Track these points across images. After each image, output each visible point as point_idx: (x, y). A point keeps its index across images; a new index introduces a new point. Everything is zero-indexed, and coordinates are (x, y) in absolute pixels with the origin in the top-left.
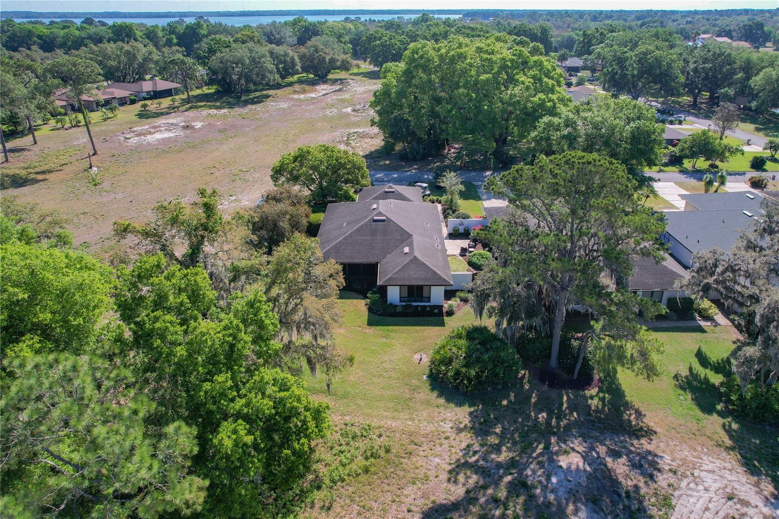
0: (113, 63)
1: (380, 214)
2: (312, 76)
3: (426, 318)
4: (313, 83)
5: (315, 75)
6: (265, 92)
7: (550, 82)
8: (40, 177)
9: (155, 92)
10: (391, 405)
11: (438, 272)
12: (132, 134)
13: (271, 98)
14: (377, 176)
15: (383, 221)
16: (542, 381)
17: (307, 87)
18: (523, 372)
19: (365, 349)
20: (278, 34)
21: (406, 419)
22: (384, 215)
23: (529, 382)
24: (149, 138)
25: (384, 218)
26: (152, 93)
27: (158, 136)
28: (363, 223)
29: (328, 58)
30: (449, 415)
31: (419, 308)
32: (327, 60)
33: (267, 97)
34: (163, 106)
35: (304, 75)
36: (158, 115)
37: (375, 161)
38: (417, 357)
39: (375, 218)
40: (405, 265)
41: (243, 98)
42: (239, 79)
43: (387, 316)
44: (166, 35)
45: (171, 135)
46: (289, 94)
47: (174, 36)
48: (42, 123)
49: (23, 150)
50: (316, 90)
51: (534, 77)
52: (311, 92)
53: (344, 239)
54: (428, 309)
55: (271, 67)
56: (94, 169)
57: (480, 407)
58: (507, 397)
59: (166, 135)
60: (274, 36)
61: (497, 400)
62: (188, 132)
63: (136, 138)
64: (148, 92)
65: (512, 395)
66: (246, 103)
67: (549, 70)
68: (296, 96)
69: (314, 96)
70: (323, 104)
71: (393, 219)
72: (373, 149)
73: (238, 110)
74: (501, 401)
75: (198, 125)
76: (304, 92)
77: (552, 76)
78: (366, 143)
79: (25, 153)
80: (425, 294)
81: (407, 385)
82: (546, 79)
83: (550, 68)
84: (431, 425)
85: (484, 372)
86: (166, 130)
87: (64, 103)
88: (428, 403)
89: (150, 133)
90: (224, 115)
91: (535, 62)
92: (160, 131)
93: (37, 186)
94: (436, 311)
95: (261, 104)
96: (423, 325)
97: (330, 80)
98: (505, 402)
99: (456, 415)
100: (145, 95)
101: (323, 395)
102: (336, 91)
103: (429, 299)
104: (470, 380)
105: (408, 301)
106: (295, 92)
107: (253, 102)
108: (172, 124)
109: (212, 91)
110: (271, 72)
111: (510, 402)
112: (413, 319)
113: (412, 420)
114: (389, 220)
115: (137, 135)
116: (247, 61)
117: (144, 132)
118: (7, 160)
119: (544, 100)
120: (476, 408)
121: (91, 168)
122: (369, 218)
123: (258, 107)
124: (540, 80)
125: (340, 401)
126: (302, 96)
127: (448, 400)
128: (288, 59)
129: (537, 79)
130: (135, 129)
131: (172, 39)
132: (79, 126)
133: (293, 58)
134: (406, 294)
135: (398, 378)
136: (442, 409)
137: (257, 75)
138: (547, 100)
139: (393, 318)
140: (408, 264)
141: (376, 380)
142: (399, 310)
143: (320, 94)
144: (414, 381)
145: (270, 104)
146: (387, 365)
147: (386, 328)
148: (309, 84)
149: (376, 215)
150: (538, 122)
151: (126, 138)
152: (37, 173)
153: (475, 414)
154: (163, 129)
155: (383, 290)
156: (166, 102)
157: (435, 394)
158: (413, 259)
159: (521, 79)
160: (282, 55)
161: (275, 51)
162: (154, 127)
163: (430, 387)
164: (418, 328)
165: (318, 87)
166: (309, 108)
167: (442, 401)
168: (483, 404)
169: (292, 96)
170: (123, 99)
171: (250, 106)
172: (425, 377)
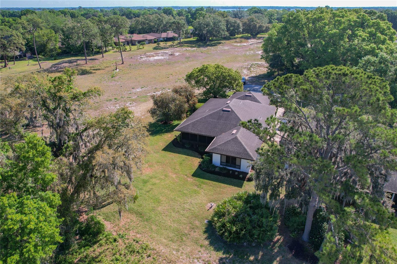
0: (152, 24)
1: (228, 107)
2: (250, 35)
3: (232, 179)
4: (248, 38)
5: (251, 35)
6: (220, 41)
7: (382, 37)
8: (94, 71)
9: (167, 38)
10: (171, 235)
11: (248, 150)
12: (145, 56)
13: (222, 44)
14: (255, 88)
15: (229, 111)
16: (291, 249)
17: (243, 40)
18: (278, 237)
19: (180, 191)
20: (241, 14)
21: (174, 249)
22: (230, 108)
23: (280, 247)
24: (152, 59)
25: (230, 110)
26: (166, 39)
27: (156, 58)
28: (215, 111)
29: (258, 26)
30: (205, 255)
31: (231, 172)
32: (257, 26)
33: (220, 43)
34: (167, 45)
35: (247, 34)
36: (163, 48)
37: (259, 80)
38: (209, 205)
39: (224, 109)
40: (228, 141)
41: (208, 43)
42: (207, 33)
43: (208, 172)
44: (186, 13)
45: (163, 58)
46: (232, 43)
47: (189, 14)
48: (112, 49)
49: (96, 59)
50: (248, 42)
51: (370, 33)
52: (245, 42)
53: (200, 119)
54: (236, 173)
55: (224, 27)
56: (118, 70)
57: (231, 256)
58: (256, 254)
59: (160, 58)
60: (238, 15)
61: (247, 255)
62: (171, 57)
63: (146, 58)
64: (164, 38)
65: (261, 253)
66: (208, 45)
67: (384, 29)
68: (235, 44)
69: (245, 44)
70: (248, 49)
71: (235, 112)
72: (262, 73)
73: (202, 49)
74: (249, 256)
75: (177, 54)
76: (241, 42)
77: (386, 33)
78: (260, 70)
79: (95, 61)
80: (237, 163)
81: (191, 223)
82: (379, 35)
83: (385, 27)
84: (188, 259)
85: (242, 230)
86: (161, 55)
87: (124, 41)
88: (196, 242)
89: (153, 56)
90: (194, 51)
91: (374, 23)
92: (158, 56)
93: (90, 75)
94: (241, 176)
95: (215, 47)
96: (227, 184)
97: (258, 37)
98: (252, 258)
99: (210, 257)
100: (162, 39)
101: (135, 216)
102: (258, 43)
103: (239, 167)
104: (230, 233)
105: (226, 165)
106: (236, 42)
107: (211, 45)
108: (165, 53)
109: (194, 40)
110: (223, 30)
111: (256, 259)
112: (222, 178)
113: (178, 251)
114: (232, 111)
115: (146, 57)
116: (212, 24)
117: (150, 55)
118: (86, 63)
119: (374, 48)
120: (228, 256)
121: (116, 69)
122: (221, 108)
123: (212, 48)
124: (375, 35)
125: (142, 223)
126: (239, 44)
127: (211, 244)
128: (236, 25)
129: (372, 35)
130: (147, 54)
131: (189, 16)
132: (125, 51)
133: (239, 24)
134: (224, 160)
135: (188, 217)
136: (202, 250)
137: (216, 31)
138: (376, 48)
139: (211, 175)
140: (230, 141)
141: (173, 214)
142: (217, 169)
143: (249, 44)
144: (197, 222)
145: (219, 47)
146: (187, 206)
147: (202, 180)
148: (245, 39)
149: (225, 108)
150: (361, 60)
151: (141, 58)
152: (94, 70)
153: (224, 260)
154: (160, 55)
155: (210, 155)
156: (169, 43)
157: (206, 235)
158: (234, 138)
159: (359, 34)
160: (233, 23)
161: (230, 20)
162: (156, 54)
163: (204, 230)
164: (223, 185)
165: (249, 41)
166: (239, 50)
167: (207, 242)
168: (235, 255)
169: (233, 44)
170: (151, 41)
171: (209, 47)
172: (206, 221)
